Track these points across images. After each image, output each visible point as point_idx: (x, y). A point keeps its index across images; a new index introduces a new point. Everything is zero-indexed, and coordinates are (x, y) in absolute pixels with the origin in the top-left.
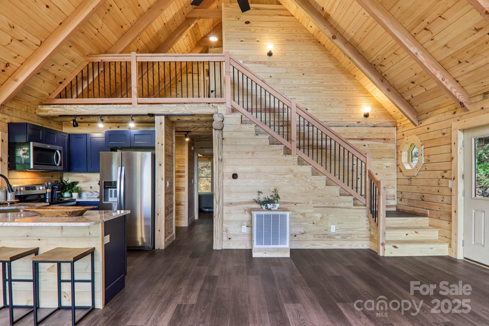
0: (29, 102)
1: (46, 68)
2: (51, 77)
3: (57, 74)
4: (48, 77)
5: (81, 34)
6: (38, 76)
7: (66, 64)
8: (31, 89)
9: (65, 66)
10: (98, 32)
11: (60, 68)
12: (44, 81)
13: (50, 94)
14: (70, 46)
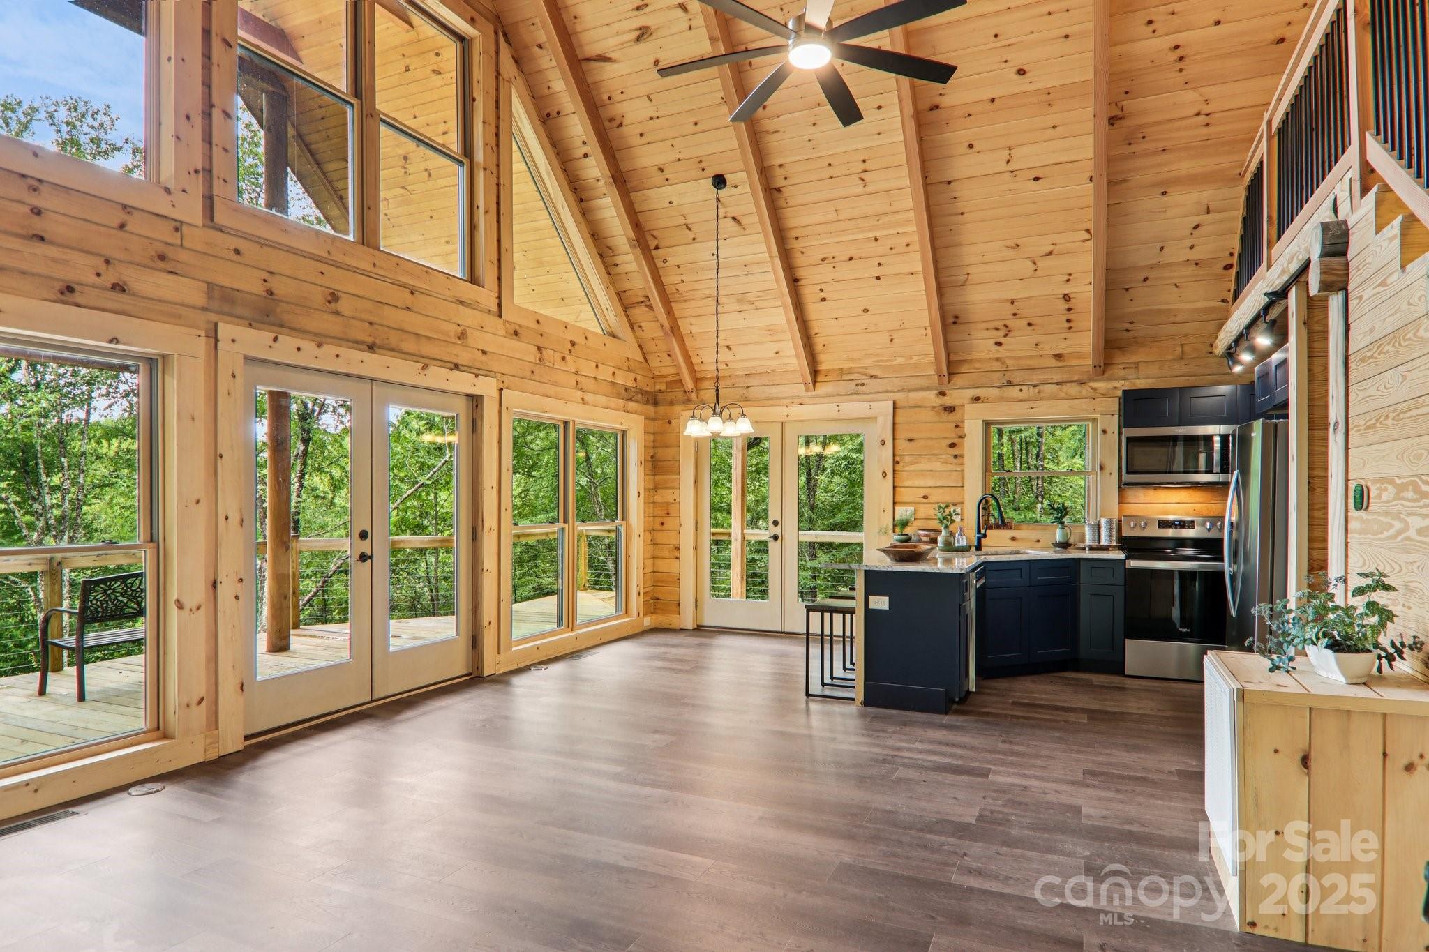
0: (1186, 335)
1: (1155, 262)
2: (1190, 270)
3: (1195, 255)
4: (1176, 274)
5: (1165, 157)
6: (1148, 283)
7: (1197, 227)
8: (1160, 312)
9: (1195, 232)
10: (1207, 115)
11: (1188, 243)
12: (1176, 285)
13: (1224, 301)
14: (1164, 193)
